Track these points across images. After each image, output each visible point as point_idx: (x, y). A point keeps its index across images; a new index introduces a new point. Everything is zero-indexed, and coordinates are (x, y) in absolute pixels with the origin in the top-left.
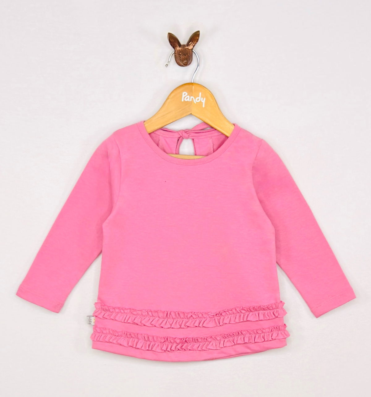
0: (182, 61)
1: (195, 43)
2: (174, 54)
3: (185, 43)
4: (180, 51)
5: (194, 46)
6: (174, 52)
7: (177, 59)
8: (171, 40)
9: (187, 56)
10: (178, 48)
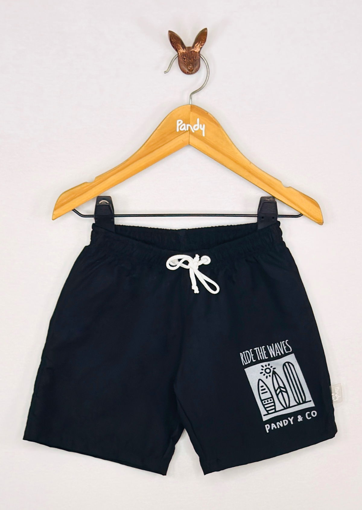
4: (183, 54)
6: (177, 56)
7: (181, 64)
8: (172, 40)
10: (182, 51)
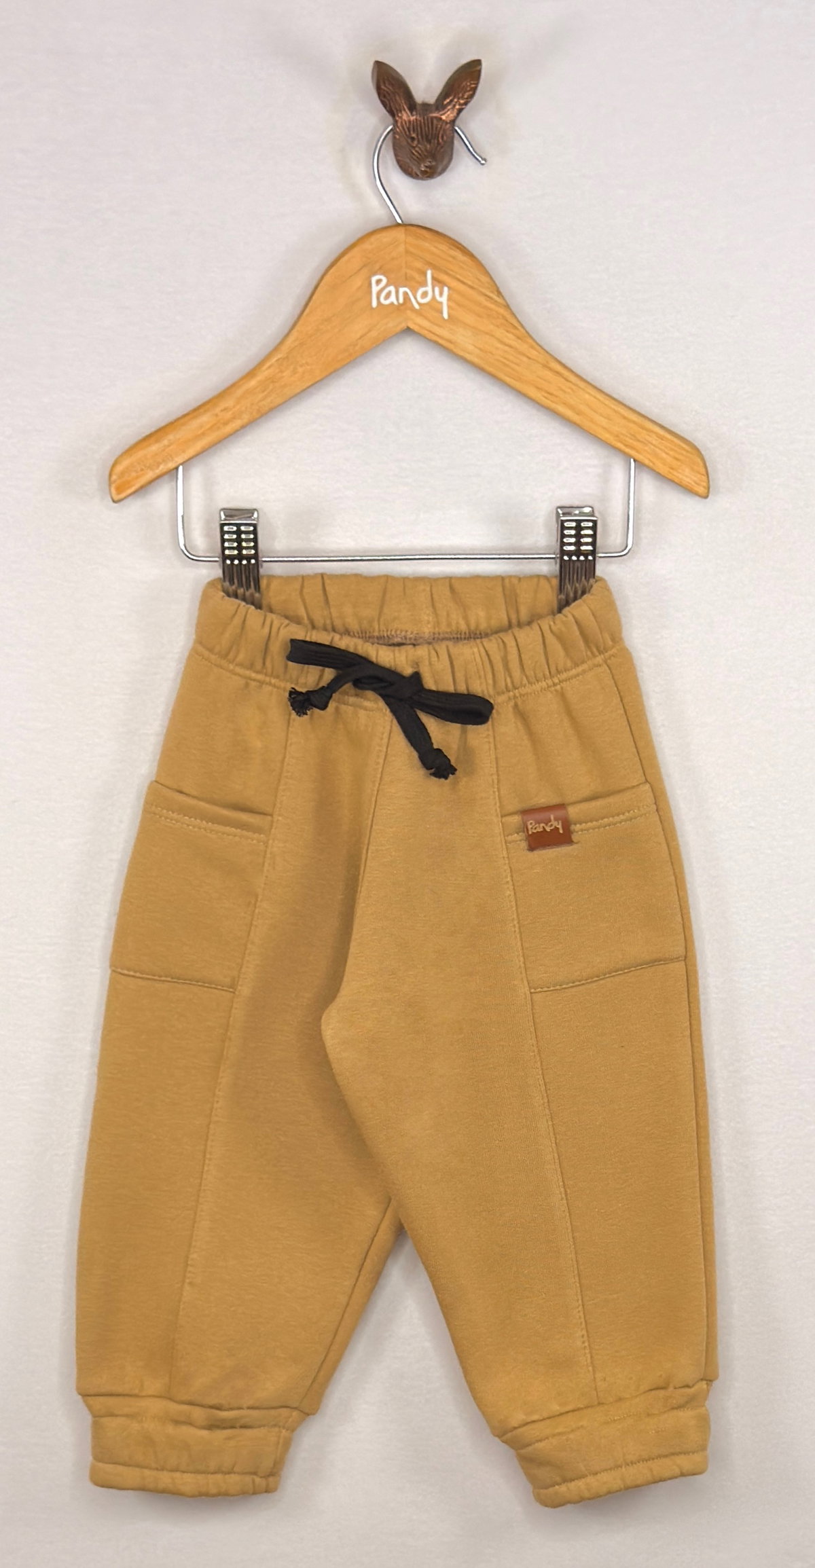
0: (420, 159)
1: (462, 101)
2: (391, 133)
3: (432, 100)
5: (460, 111)
9: (436, 141)
